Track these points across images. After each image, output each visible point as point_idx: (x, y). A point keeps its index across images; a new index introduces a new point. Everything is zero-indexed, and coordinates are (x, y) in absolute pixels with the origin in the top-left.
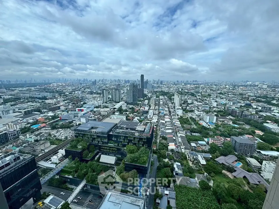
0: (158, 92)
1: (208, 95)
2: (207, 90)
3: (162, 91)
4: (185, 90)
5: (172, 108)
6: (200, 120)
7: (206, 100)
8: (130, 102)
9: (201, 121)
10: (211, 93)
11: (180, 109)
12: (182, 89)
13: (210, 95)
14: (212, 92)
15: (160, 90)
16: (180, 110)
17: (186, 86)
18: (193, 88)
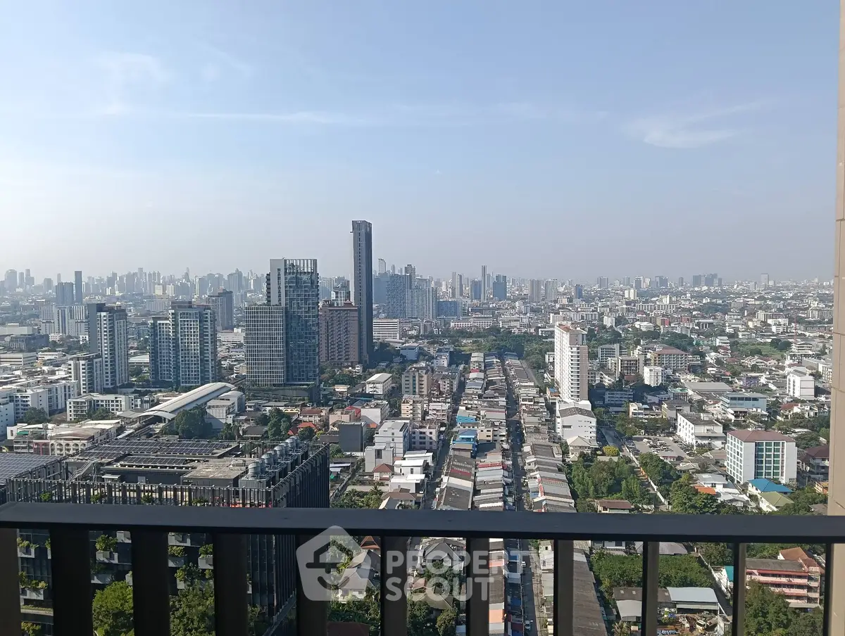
0: (470, 335)
1: (775, 343)
2: (770, 321)
3: (495, 330)
4: (637, 325)
5: (533, 413)
6: (704, 469)
7: (755, 368)
8: (264, 381)
9: (705, 476)
10: (792, 337)
11: (581, 411)
12: (619, 321)
13: (781, 346)
14: (796, 328)
15: (486, 324)
16: (579, 416)
17: (647, 302)
18: (689, 310)
